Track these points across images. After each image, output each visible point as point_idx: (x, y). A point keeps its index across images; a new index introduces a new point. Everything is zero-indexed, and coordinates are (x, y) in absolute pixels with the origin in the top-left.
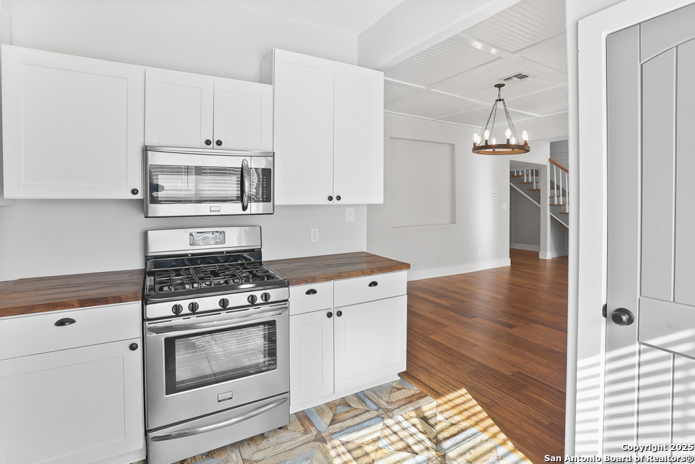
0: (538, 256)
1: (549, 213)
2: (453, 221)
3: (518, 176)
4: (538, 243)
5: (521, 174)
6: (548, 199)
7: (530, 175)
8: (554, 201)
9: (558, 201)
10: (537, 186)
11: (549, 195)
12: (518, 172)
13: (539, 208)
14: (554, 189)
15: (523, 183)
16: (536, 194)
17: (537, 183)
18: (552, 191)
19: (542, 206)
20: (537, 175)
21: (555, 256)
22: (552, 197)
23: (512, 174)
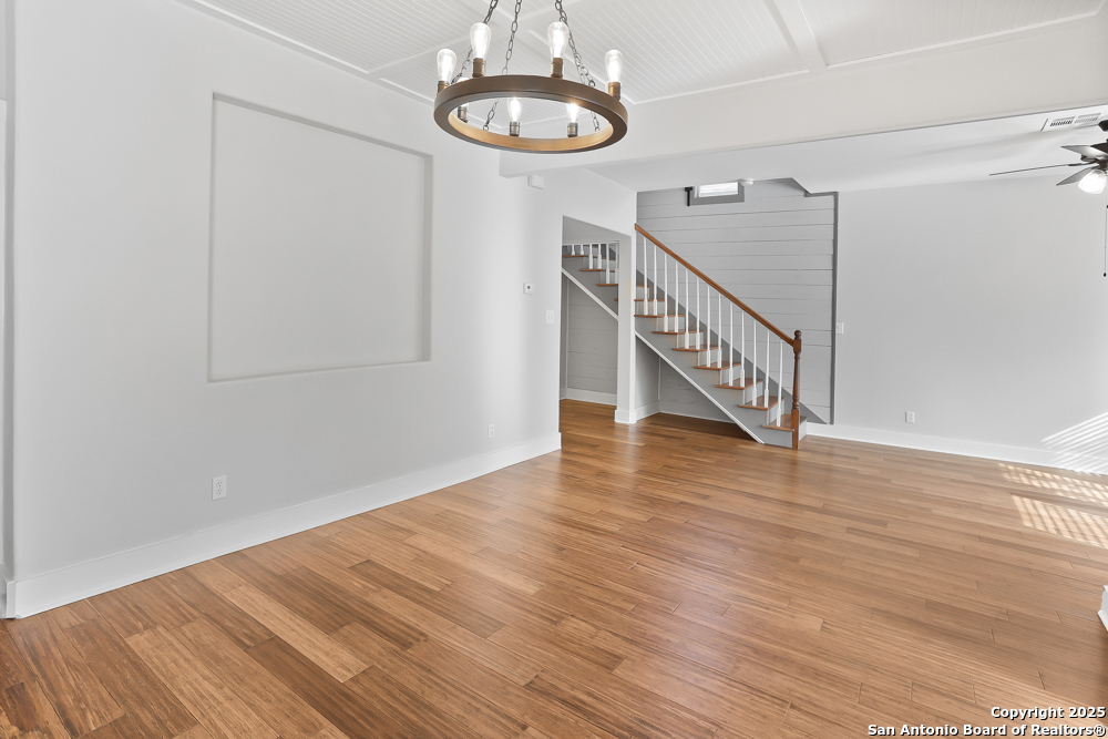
0: (613, 418)
1: (633, 333)
2: (425, 354)
3: (578, 256)
4: (612, 388)
5: (582, 253)
6: (633, 303)
7: (600, 256)
8: (642, 308)
9: (651, 309)
10: (612, 278)
11: (634, 297)
12: (577, 248)
13: (616, 322)
14: (643, 286)
15: (587, 270)
16: (611, 293)
17: (612, 271)
18: (640, 288)
19: (620, 318)
20: (613, 257)
21: (643, 416)
22: (639, 300)
23: (566, 251)
